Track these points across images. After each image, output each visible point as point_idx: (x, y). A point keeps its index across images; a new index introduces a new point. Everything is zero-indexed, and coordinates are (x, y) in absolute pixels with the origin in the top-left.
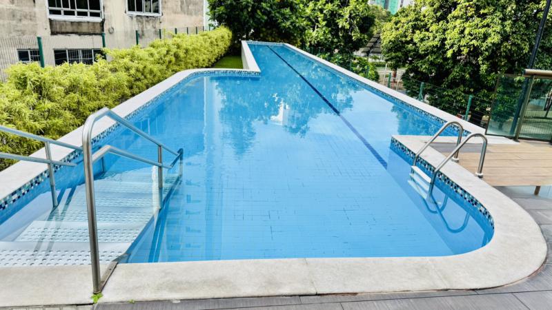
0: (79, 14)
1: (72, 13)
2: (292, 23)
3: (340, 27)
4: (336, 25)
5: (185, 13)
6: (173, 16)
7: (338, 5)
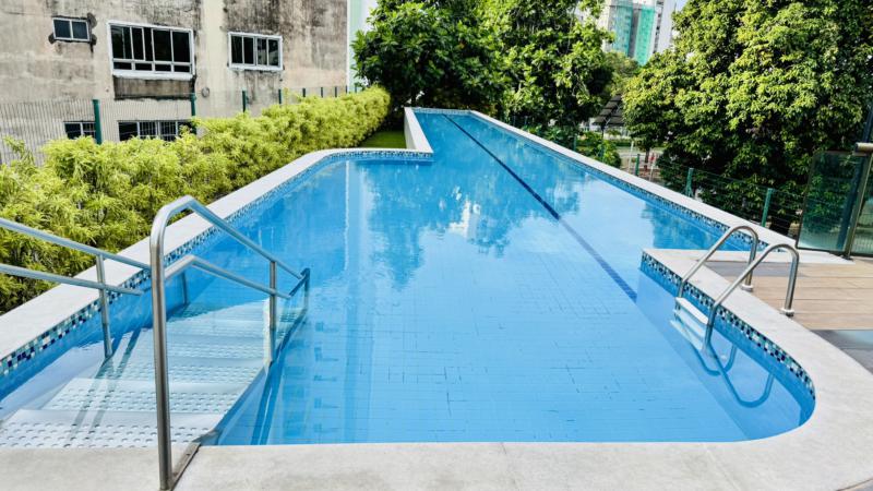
0: (159, 68)
1: (147, 67)
2: (482, 80)
3: (558, 85)
4: (552, 82)
5: (318, 66)
6: (300, 70)
7: (554, 52)
